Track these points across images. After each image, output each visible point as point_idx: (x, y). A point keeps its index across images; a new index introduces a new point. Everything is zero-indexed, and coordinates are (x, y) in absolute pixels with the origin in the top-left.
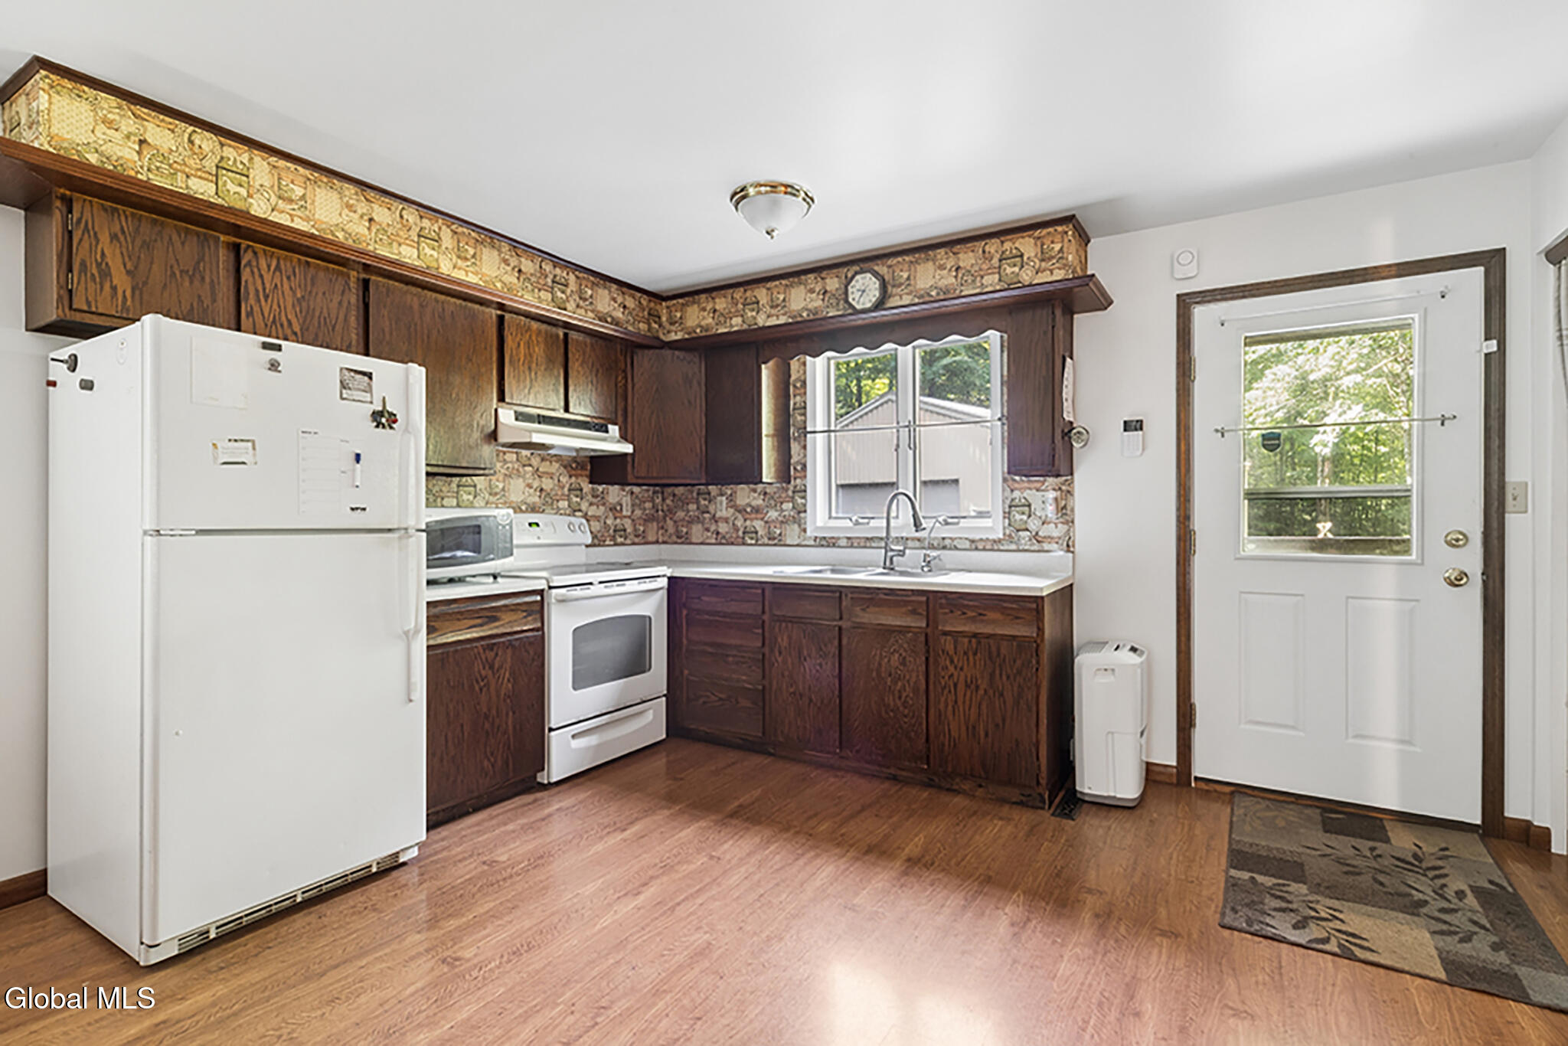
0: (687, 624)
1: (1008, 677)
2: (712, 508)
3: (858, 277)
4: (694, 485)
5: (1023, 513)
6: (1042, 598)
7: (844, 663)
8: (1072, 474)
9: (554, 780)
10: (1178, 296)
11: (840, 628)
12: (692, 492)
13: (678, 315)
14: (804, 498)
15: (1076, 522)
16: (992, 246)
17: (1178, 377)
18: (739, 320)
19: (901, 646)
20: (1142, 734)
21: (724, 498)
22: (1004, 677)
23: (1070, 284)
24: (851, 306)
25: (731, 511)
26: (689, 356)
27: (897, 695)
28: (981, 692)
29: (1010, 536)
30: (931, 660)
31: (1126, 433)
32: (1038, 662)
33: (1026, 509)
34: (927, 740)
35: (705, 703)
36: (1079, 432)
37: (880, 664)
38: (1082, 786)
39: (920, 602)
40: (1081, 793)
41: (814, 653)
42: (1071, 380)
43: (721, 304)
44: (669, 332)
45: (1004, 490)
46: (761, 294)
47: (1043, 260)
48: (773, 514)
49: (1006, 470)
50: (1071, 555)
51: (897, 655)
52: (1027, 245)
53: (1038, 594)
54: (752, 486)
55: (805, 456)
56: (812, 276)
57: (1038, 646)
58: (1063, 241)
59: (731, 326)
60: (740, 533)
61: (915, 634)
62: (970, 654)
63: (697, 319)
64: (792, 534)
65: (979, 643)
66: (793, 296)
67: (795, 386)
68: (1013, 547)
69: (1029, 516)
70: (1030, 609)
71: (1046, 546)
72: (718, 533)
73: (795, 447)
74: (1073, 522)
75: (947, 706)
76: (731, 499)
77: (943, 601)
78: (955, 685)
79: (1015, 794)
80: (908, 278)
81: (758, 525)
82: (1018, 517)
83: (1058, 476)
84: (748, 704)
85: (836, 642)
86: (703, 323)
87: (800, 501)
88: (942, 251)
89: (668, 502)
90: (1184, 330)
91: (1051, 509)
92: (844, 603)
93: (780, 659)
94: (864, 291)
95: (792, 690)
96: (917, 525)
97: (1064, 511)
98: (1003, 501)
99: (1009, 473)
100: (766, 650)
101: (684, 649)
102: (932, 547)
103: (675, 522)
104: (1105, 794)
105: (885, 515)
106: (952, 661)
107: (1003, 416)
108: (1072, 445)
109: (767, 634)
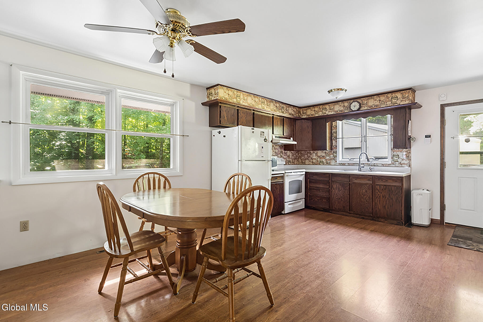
0: (309, 182)
1: (394, 195)
2: (311, 156)
3: (353, 103)
4: (306, 151)
5: (397, 158)
6: (403, 177)
7: (350, 192)
8: (410, 148)
9: (286, 213)
10: (441, 105)
11: (349, 184)
12: (306, 152)
13: (305, 112)
14: (336, 154)
15: (412, 160)
16: (389, 95)
17: (441, 124)
18: (321, 113)
19: (366, 188)
20: (430, 210)
21: (314, 154)
22: (393, 195)
23: (410, 105)
24: (351, 109)
25: (316, 157)
26: (308, 121)
27: (364, 199)
28: (387, 198)
29: (393, 163)
30: (373, 191)
31: (426, 138)
32: (402, 192)
33: (398, 157)
34: (372, 209)
35: (314, 200)
36: (413, 139)
37: (360, 192)
38: (413, 221)
39: (370, 178)
40: (413, 223)
41: (342, 189)
42: (410, 126)
43: (316, 109)
44: (303, 115)
45: (391, 152)
46: (327, 107)
47: (403, 98)
48: (328, 158)
49: (392, 147)
50: (410, 168)
51: (364, 190)
52: (399, 95)
53: (402, 176)
54: (322, 151)
55: (336, 144)
56: (340, 102)
57: (402, 188)
58: (408, 94)
59: (319, 114)
60: (319, 162)
61: (369, 185)
62: (384, 189)
63: (310, 113)
64: (333, 162)
65: (386, 187)
66: (335, 107)
67: (334, 127)
68: (394, 166)
69: (398, 158)
70: (400, 180)
71: (403, 166)
72: (313, 162)
73: (334, 142)
74: (411, 160)
75: (377, 201)
76: (316, 154)
77: (377, 178)
78: (380, 197)
79: (395, 222)
80: (367, 103)
81: (324, 160)
82: (395, 158)
83: (407, 148)
84: (326, 201)
85: (348, 187)
86: (312, 113)
87: (335, 154)
88: (376, 96)
89: (300, 155)
90: (442, 113)
91: (404, 157)
92: (350, 178)
93: (334, 191)
94: (355, 106)
95: (337, 197)
96: (368, 160)
97: (408, 157)
98: (391, 155)
99: (394, 148)
100: (330, 189)
101: (308, 188)
102: (371, 166)
103: (301, 159)
104: (419, 223)
105: (359, 158)
106: (379, 191)
107: (391, 134)
108: (410, 141)
109: (330, 185)
